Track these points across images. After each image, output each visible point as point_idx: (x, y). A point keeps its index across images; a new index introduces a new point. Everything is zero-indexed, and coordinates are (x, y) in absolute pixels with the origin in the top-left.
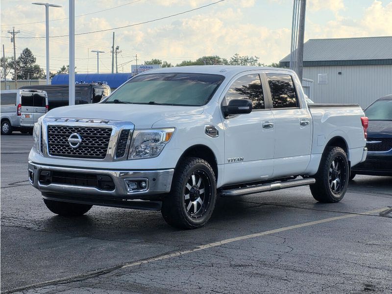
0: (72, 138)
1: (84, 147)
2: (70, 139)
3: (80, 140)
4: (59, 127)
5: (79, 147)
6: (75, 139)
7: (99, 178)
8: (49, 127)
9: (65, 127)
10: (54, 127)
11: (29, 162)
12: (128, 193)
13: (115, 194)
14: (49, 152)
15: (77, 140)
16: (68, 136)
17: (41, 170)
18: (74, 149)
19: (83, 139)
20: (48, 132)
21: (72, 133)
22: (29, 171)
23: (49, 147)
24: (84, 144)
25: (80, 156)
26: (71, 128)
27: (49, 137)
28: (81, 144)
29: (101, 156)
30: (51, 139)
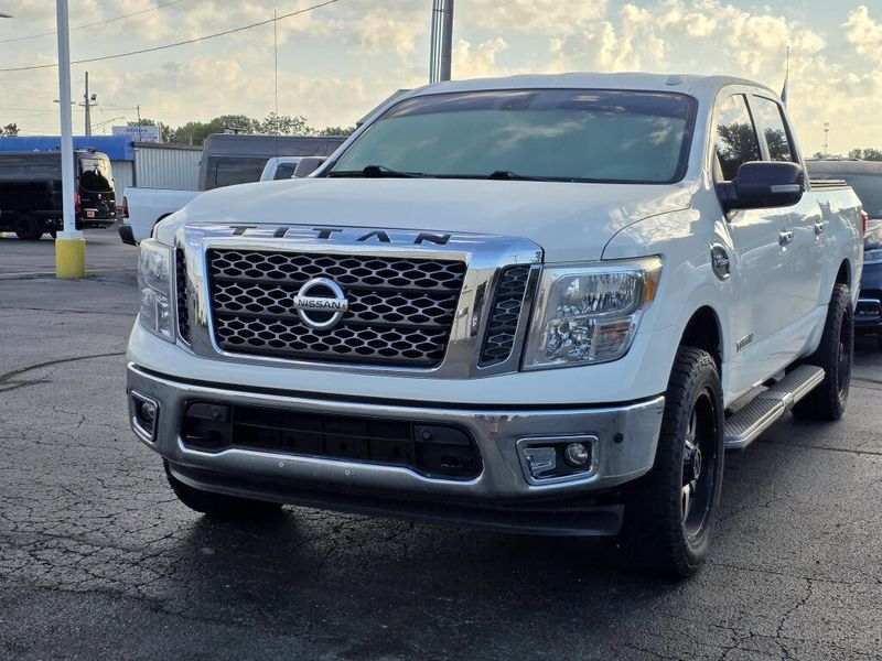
0: (308, 294)
1: (356, 326)
2: (300, 298)
3: (341, 301)
4: (255, 256)
5: (338, 325)
6: (323, 300)
7: (424, 434)
8: (211, 254)
9: (278, 257)
10: (233, 255)
11: (130, 365)
12: (531, 488)
13: (482, 490)
14: (219, 339)
15: (331, 301)
16: (295, 288)
17: (190, 402)
18: (318, 332)
19: (351, 299)
20: (211, 271)
21: (307, 278)
22: (135, 399)
23: (216, 324)
24: (356, 317)
25: (341, 359)
26: (301, 258)
27: (213, 289)
28: (347, 315)
29: (425, 356)
30: (224, 298)
